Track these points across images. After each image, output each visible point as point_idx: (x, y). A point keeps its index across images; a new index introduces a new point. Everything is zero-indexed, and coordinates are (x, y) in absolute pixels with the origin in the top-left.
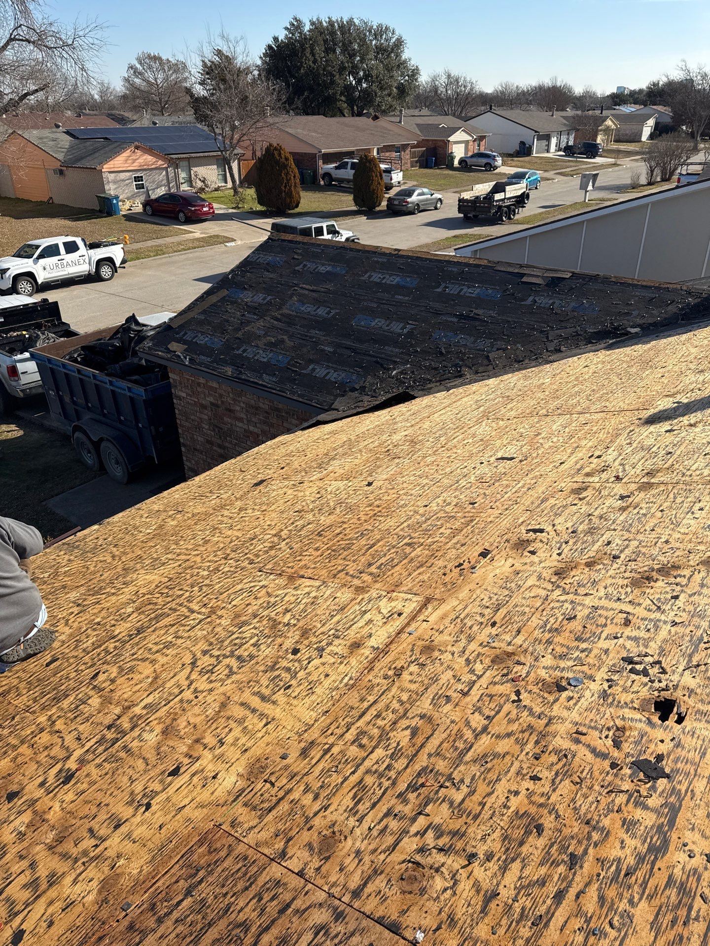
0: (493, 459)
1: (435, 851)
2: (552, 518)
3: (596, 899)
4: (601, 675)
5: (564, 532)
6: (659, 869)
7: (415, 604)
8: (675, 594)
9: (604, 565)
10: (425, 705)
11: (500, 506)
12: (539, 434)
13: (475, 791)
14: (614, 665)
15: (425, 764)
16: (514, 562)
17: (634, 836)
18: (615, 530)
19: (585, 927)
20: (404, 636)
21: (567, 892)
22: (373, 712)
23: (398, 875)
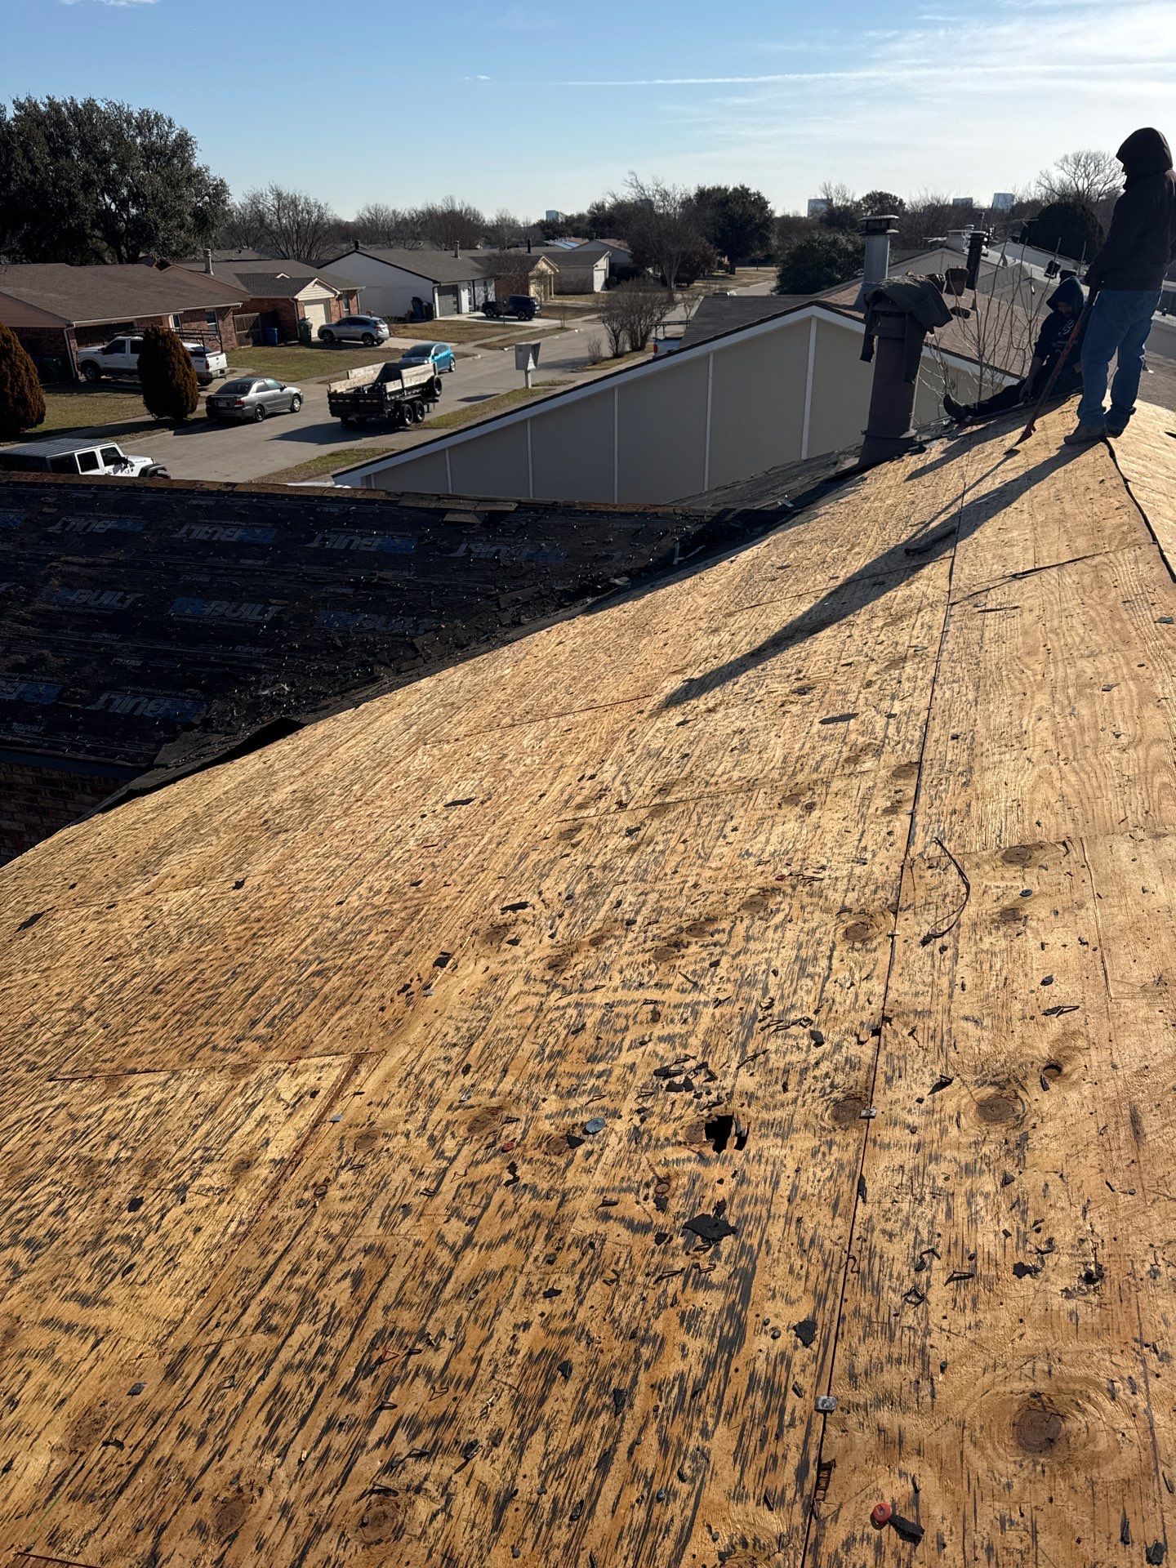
0: (439, 807)
1: (411, 1460)
2: (537, 882)
3: (656, 1446)
4: (629, 1105)
5: (556, 900)
6: (737, 1370)
7: (338, 1070)
8: (714, 959)
9: (616, 938)
10: (371, 1230)
11: (458, 879)
12: (505, 756)
13: (463, 1343)
14: (645, 1086)
15: (379, 1326)
16: (488, 963)
17: (698, 1334)
18: (625, 882)
19: (645, 1494)
20: (325, 1128)
21: (615, 1450)
22: (285, 1266)
23: (356, 1521)
